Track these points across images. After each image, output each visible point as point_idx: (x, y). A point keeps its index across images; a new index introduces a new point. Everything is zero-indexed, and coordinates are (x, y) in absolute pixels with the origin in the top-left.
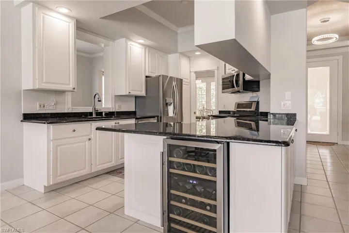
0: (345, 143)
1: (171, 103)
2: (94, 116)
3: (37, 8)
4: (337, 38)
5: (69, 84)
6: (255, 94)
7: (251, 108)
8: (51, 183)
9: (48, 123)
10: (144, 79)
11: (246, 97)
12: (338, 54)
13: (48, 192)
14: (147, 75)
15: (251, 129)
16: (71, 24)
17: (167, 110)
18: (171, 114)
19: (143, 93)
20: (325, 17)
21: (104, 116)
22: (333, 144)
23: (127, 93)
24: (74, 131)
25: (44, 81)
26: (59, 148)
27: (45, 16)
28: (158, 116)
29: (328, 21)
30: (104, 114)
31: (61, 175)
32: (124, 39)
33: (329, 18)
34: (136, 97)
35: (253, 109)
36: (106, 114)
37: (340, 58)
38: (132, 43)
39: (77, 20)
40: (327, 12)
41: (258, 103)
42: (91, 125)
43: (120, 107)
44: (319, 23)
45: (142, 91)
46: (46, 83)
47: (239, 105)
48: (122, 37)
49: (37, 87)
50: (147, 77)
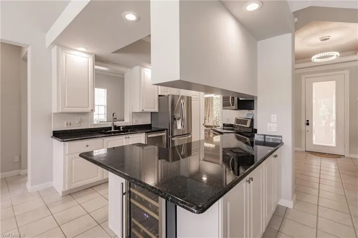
0: (353, 156)
1: (179, 118)
2: (113, 130)
3: (60, 50)
4: (338, 56)
5: (88, 107)
6: (250, 112)
7: (246, 125)
8: (67, 189)
9: (64, 141)
10: (157, 97)
11: (243, 114)
12: (343, 69)
13: (65, 196)
14: (160, 94)
15: (247, 143)
16: (90, 60)
17: (176, 125)
18: (179, 127)
19: (156, 110)
20: (325, 35)
21: (121, 130)
22: (339, 156)
23: (141, 111)
24: (87, 146)
25: (66, 106)
26: (74, 161)
27: (68, 55)
28: (167, 129)
29: (329, 39)
30: (121, 128)
31: (75, 183)
32: (138, 66)
33: (330, 36)
34: (151, 113)
35: (248, 125)
36: (123, 128)
37: (347, 72)
38: (146, 69)
39: (95, 55)
40: (325, 31)
41: (252, 120)
42: (103, 140)
43: (137, 121)
44: (319, 41)
45: (155, 108)
46: (68, 107)
47: (238, 121)
48: (137, 65)
49: (60, 111)
50: (159, 96)
